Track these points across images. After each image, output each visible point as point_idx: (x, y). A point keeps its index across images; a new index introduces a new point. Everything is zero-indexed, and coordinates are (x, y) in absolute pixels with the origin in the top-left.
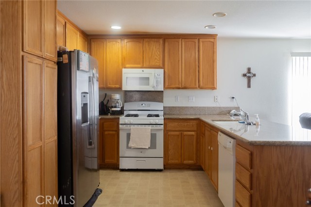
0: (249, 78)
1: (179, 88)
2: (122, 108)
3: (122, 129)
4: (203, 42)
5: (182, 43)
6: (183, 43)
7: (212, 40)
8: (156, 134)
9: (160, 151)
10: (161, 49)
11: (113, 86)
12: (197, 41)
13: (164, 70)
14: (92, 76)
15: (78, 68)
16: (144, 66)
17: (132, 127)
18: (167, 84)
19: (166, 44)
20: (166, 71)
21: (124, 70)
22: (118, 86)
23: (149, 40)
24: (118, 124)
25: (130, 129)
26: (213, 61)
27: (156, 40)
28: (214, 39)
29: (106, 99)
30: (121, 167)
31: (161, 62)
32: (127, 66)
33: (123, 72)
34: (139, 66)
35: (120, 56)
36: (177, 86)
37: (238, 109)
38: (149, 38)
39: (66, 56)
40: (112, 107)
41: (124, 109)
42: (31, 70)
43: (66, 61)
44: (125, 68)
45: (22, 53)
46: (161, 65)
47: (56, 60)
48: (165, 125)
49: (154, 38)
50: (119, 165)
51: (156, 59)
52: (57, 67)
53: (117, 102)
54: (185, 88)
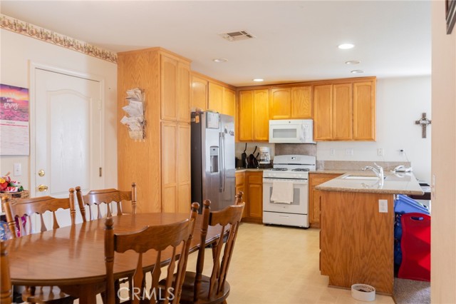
0: (424, 126)
1: (330, 140)
2: (272, 161)
3: (265, 183)
4: (358, 86)
5: (333, 90)
6: (335, 89)
7: (369, 84)
8: (299, 189)
9: (303, 207)
10: (310, 98)
11: (261, 139)
12: (350, 85)
13: (314, 122)
14: (223, 131)
15: (207, 127)
16: (292, 116)
17: (275, 181)
18: (316, 136)
19: (316, 92)
20: (316, 120)
21: (271, 122)
22: (265, 139)
23: (297, 88)
24: (262, 177)
25: (272, 183)
26: (371, 108)
27: (304, 87)
28: (372, 81)
29: (257, 152)
30: (264, 221)
31: (310, 111)
32: (275, 117)
33: (270, 124)
34: (287, 117)
35: (268, 107)
36: (328, 138)
37: (408, 164)
38: (297, 86)
39: (197, 117)
40: (260, 160)
41: (274, 162)
42: (168, 132)
43: (198, 121)
44: (273, 119)
45: (160, 121)
46: (310, 115)
47: (189, 121)
48: (310, 180)
49: (303, 86)
50: (262, 220)
51: (304, 108)
52: (190, 127)
53: (265, 155)
54: (337, 140)
